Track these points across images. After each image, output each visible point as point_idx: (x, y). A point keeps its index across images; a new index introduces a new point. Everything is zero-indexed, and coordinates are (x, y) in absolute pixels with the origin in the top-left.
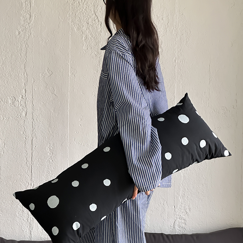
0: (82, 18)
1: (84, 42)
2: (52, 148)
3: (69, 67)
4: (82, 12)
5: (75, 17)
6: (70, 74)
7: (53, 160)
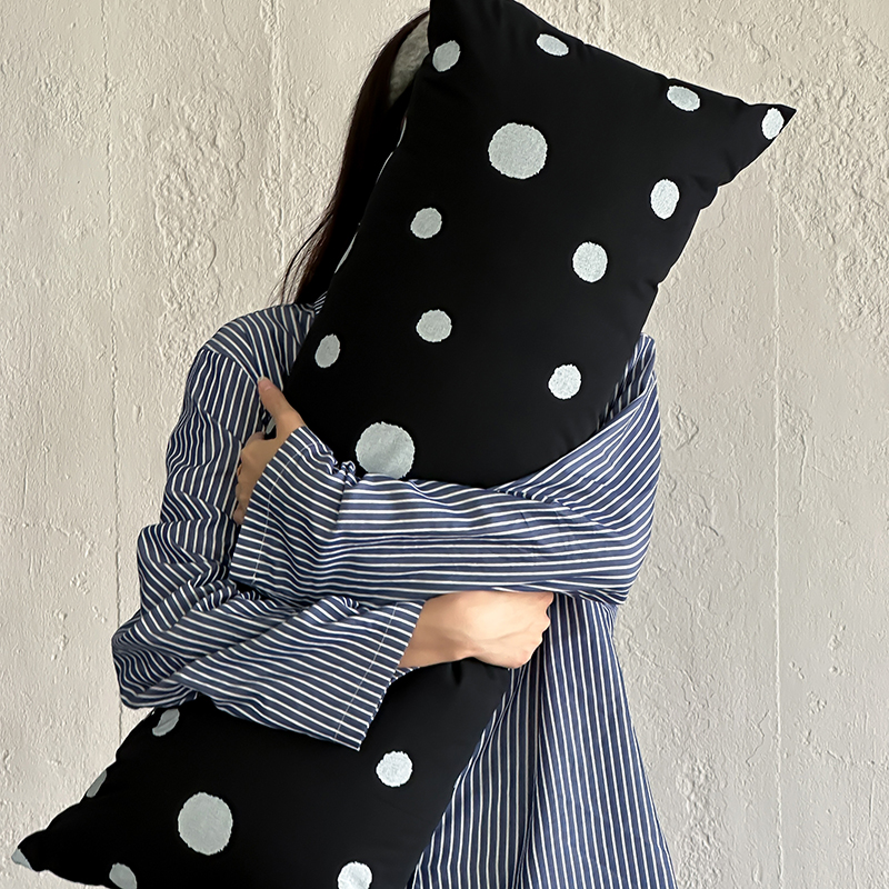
0: (833, 172)
1: (841, 283)
2: (702, 777)
3: (773, 401)
4: (832, 142)
5: (800, 170)
6: (779, 433)
7: (711, 835)
